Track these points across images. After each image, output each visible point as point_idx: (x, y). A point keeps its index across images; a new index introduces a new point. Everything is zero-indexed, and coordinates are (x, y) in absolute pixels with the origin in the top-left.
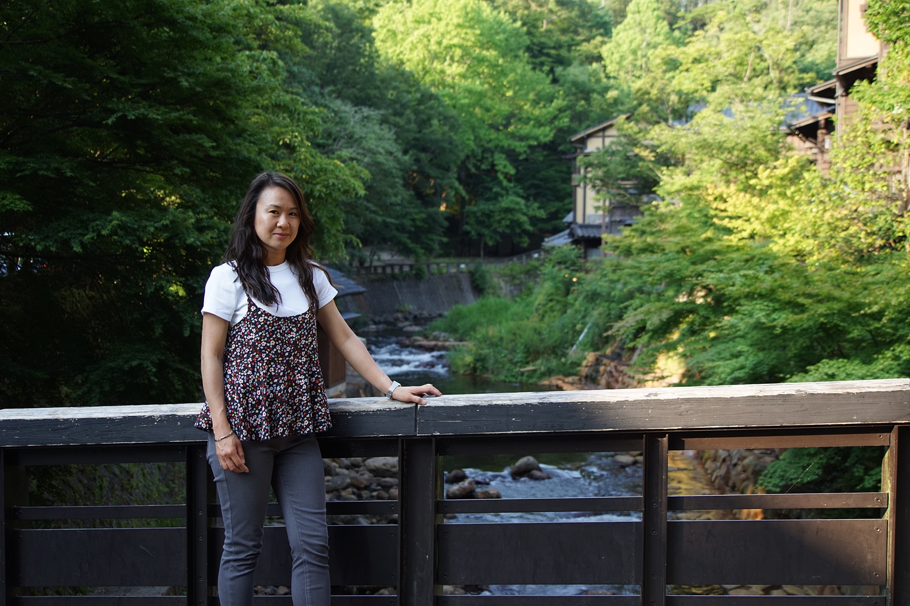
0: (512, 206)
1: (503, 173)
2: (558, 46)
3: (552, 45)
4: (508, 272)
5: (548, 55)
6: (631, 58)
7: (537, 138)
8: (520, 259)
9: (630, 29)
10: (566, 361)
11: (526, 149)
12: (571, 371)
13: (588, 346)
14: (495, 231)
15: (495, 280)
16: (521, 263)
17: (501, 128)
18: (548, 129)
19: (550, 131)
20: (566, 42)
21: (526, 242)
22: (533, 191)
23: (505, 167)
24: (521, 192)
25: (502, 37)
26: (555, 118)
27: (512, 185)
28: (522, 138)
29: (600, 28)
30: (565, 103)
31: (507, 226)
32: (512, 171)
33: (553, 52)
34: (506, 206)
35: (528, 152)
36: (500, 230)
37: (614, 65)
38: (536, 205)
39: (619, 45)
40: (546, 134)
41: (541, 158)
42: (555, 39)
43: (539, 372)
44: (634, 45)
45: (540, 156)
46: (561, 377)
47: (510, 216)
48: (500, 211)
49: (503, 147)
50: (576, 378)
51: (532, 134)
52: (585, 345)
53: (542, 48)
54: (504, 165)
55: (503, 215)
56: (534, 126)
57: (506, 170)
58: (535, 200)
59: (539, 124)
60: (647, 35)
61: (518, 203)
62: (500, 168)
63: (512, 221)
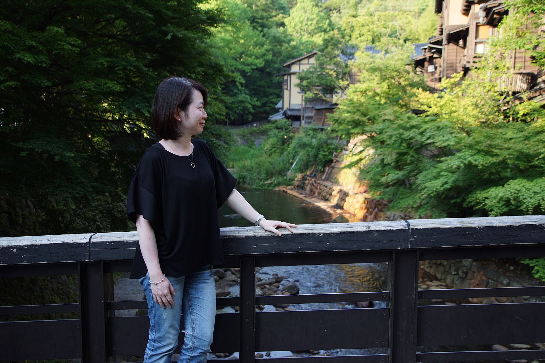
0: (244, 99)
1: (239, 83)
2: (262, 18)
3: (259, 17)
4: (242, 133)
5: (257, 22)
6: (300, 25)
7: (256, 65)
8: (247, 126)
9: (299, 10)
10: (287, 178)
11: (250, 70)
12: (289, 183)
13: (298, 170)
14: (235, 112)
15: (235, 137)
16: (248, 128)
17: (238, 59)
18: (261, 60)
19: (262, 61)
20: (266, 16)
21: (250, 118)
22: (253, 92)
23: (240, 79)
24: (248, 92)
25: (238, 12)
26: (264, 55)
27: (243, 88)
28: (248, 65)
29: (282, 10)
30: (270, 47)
31: (241, 110)
32: (244, 82)
33: (260, 21)
34: (241, 99)
35: (252, 71)
36: (238, 112)
37: (292, 29)
38: (255, 99)
39: (293, 18)
40: (260, 63)
41: (258, 75)
42: (260, 14)
43: (273, 184)
44: (301, 19)
45: (257, 74)
46: (285, 186)
47: (243, 105)
48: (238, 102)
49: (239, 69)
50: (292, 187)
51: (254, 63)
52: (296, 170)
53: (254, 19)
54: (239, 79)
55: (239, 104)
56: (254, 59)
57: (240, 81)
58: (255, 96)
59: (257, 58)
60: (307, 14)
61: (246, 98)
62: (237, 79)
63: (244, 107)
